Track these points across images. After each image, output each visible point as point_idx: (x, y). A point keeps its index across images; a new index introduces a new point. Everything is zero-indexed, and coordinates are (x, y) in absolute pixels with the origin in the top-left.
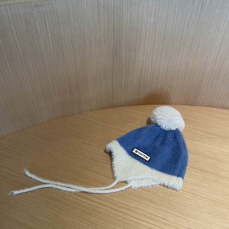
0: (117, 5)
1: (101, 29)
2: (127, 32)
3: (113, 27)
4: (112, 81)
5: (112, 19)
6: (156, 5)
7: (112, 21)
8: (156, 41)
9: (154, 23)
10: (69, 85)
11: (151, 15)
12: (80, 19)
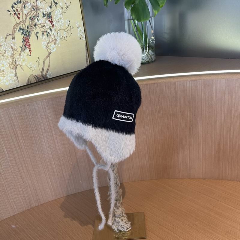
0: (192, 86)
1: (178, 106)
2: (202, 108)
3: (189, 104)
4: (189, 151)
5: (188, 97)
6: (229, 86)
7: (188, 100)
8: (233, 117)
9: (228, 101)
10: (148, 151)
11: (225, 94)
12: (160, 98)
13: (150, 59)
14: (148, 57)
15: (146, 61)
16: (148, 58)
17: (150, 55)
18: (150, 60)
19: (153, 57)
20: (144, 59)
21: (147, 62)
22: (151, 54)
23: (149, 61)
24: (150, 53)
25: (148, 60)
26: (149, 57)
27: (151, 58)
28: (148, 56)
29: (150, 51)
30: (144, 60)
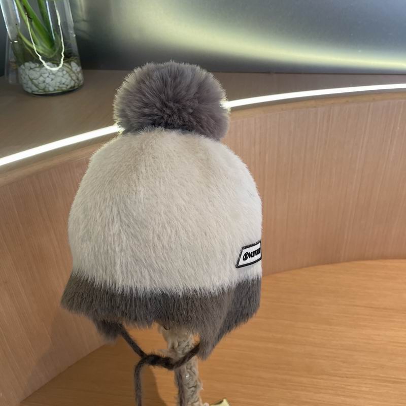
13: (76, 81)
14: (71, 77)
15: (69, 87)
16: (72, 79)
17: (74, 73)
18: (76, 84)
19: (80, 76)
20: (64, 84)
21: (71, 88)
22: (76, 72)
23: (74, 87)
24: (74, 69)
25: (72, 84)
26: (74, 78)
27: (78, 79)
28: (72, 75)
29: (74, 64)
30: (64, 86)
